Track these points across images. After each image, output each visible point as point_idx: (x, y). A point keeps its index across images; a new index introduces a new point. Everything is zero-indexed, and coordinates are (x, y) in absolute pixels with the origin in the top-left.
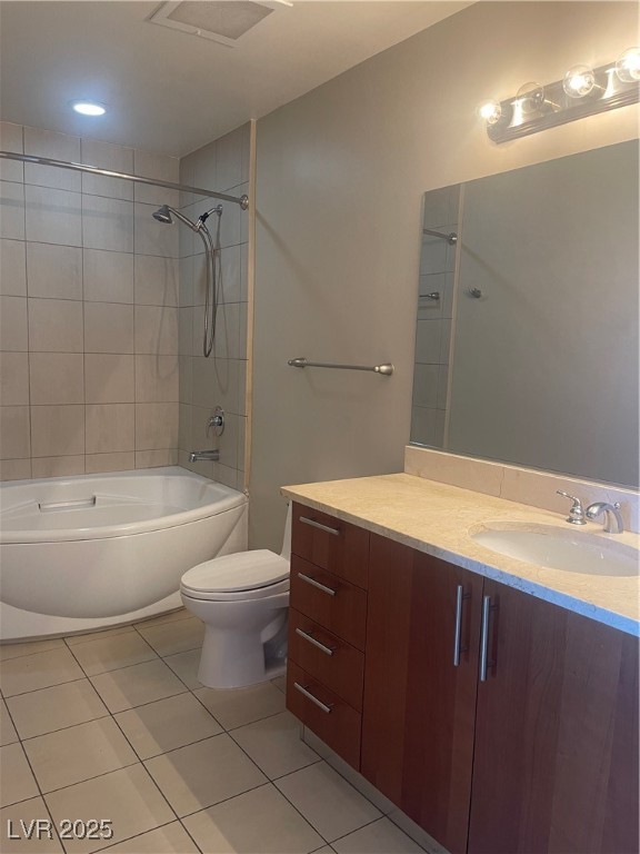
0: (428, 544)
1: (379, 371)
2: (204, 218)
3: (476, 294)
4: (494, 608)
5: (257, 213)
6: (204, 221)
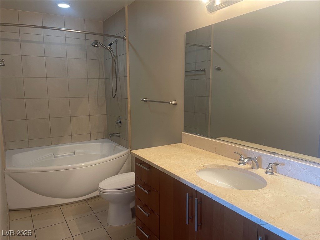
0: (177, 176)
1: (171, 103)
2: (111, 45)
3: (219, 69)
4: (200, 203)
5: (129, 42)
6: (110, 46)
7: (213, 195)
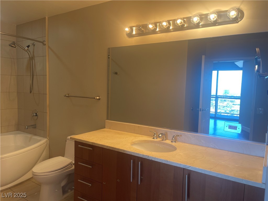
1: (97, 99)
2: (28, 47)
3: (116, 73)
5: (49, 47)
7: (152, 157)
